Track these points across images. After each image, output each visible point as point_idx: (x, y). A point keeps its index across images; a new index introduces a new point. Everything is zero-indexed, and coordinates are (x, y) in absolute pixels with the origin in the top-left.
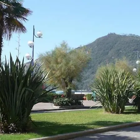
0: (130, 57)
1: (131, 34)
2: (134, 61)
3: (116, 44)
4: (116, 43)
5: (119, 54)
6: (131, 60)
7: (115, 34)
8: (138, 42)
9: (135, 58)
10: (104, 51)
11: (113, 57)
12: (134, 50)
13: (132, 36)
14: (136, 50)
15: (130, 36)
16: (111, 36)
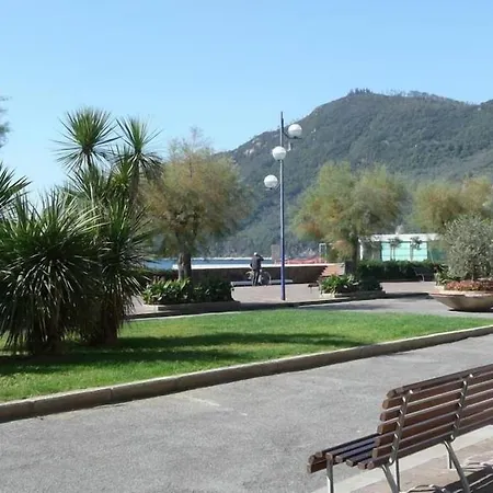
0: (412, 157)
1: (416, 93)
2: (424, 170)
3: (372, 123)
4: (371, 120)
5: (379, 151)
6: (414, 167)
7: (368, 91)
8: (436, 114)
9: (426, 160)
10: (338, 142)
11: (363, 160)
12: (424, 139)
13: (419, 99)
14: (430, 138)
15: (412, 99)
16: (359, 97)
